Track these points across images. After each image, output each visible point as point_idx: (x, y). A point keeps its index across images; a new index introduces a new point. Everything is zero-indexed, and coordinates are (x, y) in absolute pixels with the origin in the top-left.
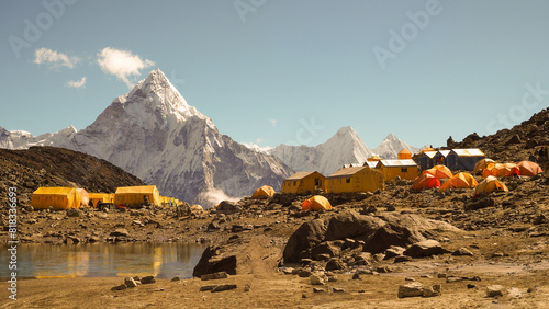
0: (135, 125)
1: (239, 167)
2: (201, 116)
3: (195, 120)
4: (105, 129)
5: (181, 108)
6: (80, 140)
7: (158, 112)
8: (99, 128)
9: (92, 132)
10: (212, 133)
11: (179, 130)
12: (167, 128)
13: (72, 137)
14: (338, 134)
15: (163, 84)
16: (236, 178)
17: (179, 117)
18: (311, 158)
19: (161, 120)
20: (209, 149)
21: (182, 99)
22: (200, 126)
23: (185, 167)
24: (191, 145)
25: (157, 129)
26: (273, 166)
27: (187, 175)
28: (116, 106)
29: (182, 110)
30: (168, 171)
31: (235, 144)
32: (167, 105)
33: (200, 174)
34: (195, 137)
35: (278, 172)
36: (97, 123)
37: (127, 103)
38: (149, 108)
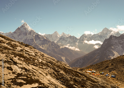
0: (22, 31)
1: (39, 38)
2: (33, 30)
3: (32, 31)
4: (17, 32)
5: (30, 28)
6: (13, 34)
7: (26, 29)
8: (16, 32)
9: (15, 33)
10: (35, 33)
11: (29, 32)
12: (27, 32)
13: (11, 33)
14: (55, 32)
15: (26, 25)
16: (39, 40)
17: (29, 30)
18: (50, 36)
19: (26, 31)
20: (34, 35)
21: (29, 27)
22: (33, 32)
23: (31, 38)
24: (31, 35)
25: (26, 32)
26: (45, 38)
27: (31, 39)
28: (19, 28)
29: (30, 29)
30: (27, 39)
31: (38, 34)
32: (27, 28)
33: (33, 39)
34: (32, 33)
35: (45, 39)
36: (15, 31)
37: (20, 28)
38: (24, 28)
